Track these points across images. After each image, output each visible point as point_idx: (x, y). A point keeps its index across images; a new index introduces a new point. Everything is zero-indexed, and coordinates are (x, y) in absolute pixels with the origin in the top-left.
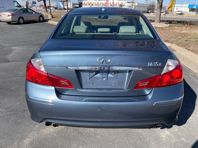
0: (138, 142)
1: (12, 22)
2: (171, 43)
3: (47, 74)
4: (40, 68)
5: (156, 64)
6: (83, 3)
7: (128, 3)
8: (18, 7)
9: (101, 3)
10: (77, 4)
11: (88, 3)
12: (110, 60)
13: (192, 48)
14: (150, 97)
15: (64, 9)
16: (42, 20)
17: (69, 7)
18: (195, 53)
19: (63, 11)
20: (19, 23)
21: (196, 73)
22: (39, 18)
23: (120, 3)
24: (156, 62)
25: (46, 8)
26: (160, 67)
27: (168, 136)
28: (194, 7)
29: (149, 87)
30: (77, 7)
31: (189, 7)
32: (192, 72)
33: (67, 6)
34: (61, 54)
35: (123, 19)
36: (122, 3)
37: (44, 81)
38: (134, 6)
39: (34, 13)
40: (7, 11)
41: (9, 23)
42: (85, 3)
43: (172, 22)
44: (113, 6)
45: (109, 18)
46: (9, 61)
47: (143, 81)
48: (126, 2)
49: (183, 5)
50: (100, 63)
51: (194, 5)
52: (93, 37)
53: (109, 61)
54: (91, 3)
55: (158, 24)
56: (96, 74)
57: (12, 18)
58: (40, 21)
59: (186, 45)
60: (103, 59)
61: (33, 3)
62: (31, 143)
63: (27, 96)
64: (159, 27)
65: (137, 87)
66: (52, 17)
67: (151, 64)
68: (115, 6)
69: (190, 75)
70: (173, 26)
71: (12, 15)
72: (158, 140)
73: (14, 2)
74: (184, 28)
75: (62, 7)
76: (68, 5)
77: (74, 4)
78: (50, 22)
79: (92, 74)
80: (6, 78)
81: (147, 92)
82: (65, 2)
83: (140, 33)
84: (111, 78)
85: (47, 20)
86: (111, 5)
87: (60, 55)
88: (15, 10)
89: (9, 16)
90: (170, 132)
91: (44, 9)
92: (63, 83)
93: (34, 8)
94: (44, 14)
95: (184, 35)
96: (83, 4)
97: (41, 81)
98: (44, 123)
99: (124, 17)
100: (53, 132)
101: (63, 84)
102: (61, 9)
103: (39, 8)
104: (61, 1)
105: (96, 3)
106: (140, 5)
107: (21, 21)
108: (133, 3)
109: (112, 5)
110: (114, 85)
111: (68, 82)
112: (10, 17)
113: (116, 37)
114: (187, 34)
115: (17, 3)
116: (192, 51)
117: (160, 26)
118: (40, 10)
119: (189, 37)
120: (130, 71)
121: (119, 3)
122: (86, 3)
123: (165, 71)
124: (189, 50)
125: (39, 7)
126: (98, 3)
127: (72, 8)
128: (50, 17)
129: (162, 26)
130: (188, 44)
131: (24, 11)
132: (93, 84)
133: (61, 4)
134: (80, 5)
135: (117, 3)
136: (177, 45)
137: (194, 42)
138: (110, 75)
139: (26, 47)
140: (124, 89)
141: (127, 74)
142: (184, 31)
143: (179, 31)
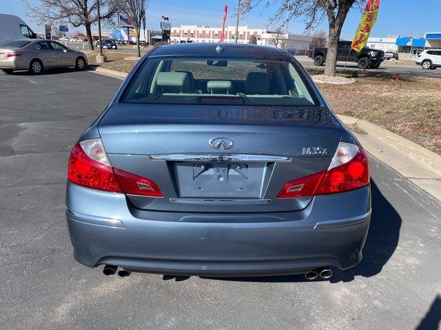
0: (289, 308)
1: (17, 69)
2: (358, 117)
3: (113, 168)
4: (98, 158)
5: (318, 151)
6: (172, 31)
7: (268, 32)
8: (31, 37)
9: (210, 32)
10: (158, 34)
11: (183, 31)
12: (233, 142)
13: (399, 127)
14: (308, 213)
15: (131, 44)
16: (82, 65)
17: (142, 39)
18: (406, 137)
19: (128, 47)
20: (31, 72)
21: (407, 178)
22: (77, 61)
23: (252, 33)
24: (317, 147)
25: (91, 41)
26: (324, 156)
27: (347, 296)
28: (409, 44)
29: (306, 193)
30: (159, 40)
31: (397, 44)
32: (399, 175)
33: (139, 38)
34: (137, 131)
35: (258, 66)
36: (256, 33)
37: (104, 184)
38: (282, 39)
39: (65, 51)
40: (5, 46)
41: (9, 71)
42: (175, 31)
43: (359, 75)
44: (237, 38)
45: (229, 65)
46: (12, 152)
47: (295, 182)
48: (265, 31)
49: (384, 40)
50: (215, 148)
51: (408, 39)
52: (199, 102)
53: (231, 144)
54: (189, 31)
55: (331, 78)
56: (206, 169)
57: (15, 61)
58: (77, 69)
59: (387, 122)
60: (220, 140)
61: (61, 30)
62: (72, 313)
63: (70, 212)
64: (334, 85)
65: (283, 193)
66: (105, 60)
67: (308, 151)
68: (241, 38)
69: (395, 181)
70: (363, 83)
71: (18, 55)
72: (327, 304)
73: (21, 25)
74: (386, 86)
75: (126, 38)
76: (139, 36)
77: (151, 34)
78: (98, 70)
79: (198, 170)
80: (10, 187)
81: (303, 205)
82: (132, 28)
83: (290, 95)
84: (234, 176)
85: (93, 67)
86: (233, 38)
87: (135, 133)
88: (23, 44)
89: (9, 56)
90: (352, 290)
91: (87, 43)
92: (143, 185)
93: (62, 40)
94: (87, 53)
95: (386, 101)
96: (171, 34)
97: (100, 184)
98: (102, 267)
99: (259, 64)
100: (116, 292)
101: (143, 188)
102: (124, 44)
103: (74, 40)
104: (124, 27)
105: (200, 32)
106: (293, 39)
107: (37, 67)
108: (279, 33)
109: (235, 37)
110: (239, 190)
111: (153, 185)
112: (12, 59)
113: (243, 101)
114: (392, 99)
115: (29, 28)
116: (400, 133)
117: (334, 83)
118: (77, 45)
119: (395, 105)
120: (270, 164)
121: (249, 33)
122: (178, 31)
123: (334, 163)
124: (393, 131)
125: (75, 38)
126: (204, 32)
127: (147, 41)
128: (99, 60)
129: (340, 83)
130: (393, 120)
131: (43, 47)
132: (200, 188)
133: (123, 32)
134: (166, 35)
135: (244, 32)
136: (370, 121)
137: (405, 115)
138: (232, 172)
139: (48, 123)
140: (259, 198)
141: (265, 168)
142: (386, 94)
143: (374, 92)
